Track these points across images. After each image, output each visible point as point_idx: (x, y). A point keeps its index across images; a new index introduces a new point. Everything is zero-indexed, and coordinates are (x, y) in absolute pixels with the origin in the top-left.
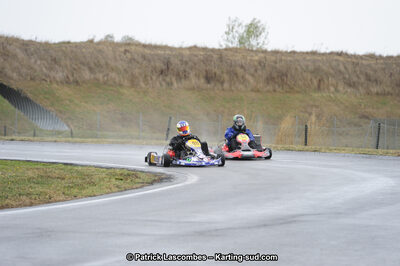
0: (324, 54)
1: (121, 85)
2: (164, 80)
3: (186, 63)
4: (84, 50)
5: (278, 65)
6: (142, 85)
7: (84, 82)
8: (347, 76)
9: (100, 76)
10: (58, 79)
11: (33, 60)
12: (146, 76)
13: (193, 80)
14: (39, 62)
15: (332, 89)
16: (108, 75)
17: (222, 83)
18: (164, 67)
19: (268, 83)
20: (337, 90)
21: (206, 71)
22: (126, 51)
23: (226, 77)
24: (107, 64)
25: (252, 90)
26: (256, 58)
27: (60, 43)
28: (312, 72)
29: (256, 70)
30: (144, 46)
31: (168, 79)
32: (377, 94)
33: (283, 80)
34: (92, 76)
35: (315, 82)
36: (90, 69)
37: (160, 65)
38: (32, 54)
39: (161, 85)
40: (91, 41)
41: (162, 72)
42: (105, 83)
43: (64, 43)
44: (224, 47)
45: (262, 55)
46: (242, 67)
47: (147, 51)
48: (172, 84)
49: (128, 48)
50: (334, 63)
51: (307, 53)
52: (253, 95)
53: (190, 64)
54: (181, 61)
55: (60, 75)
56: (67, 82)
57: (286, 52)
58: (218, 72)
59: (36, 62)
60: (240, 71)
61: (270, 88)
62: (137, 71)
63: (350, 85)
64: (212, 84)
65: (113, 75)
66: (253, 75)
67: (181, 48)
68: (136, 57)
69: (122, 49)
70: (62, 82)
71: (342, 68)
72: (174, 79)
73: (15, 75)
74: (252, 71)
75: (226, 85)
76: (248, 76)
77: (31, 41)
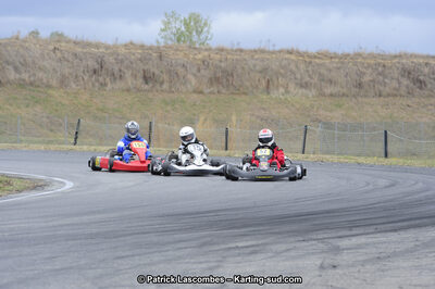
0: (273, 52)
1: (49, 86)
2: (98, 81)
3: (122, 61)
4: (9, 48)
5: (223, 65)
6: (74, 86)
7: (8, 82)
8: (298, 76)
9: (25, 76)
12: (76, 77)
13: (130, 81)
15: (282, 90)
16: (34, 75)
17: (162, 83)
18: (97, 66)
19: (212, 84)
20: (287, 92)
21: (144, 71)
22: (55, 49)
23: (165, 77)
24: (34, 62)
25: (194, 92)
26: (200, 56)
28: (260, 72)
29: (199, 70)
30: (76, 43)
31: (101, 79)
32: (331, 95)
33: (228, 80)
34: (18, 76)
35: (264, 83)
36: (16, 69)
37: (92, 64)
39: (93, 85)
40: (17, 38)
41: (95, 72)
42: (31, 84)
45: (206, 53)
46: (183, 66)
47: (78, 50)
48: (106, 85)
49: (57, 45)
50: (285, 62)
51: (255, 51)
52: (195, 96)
53: (126, 62)
54: (116, 59)
57: (232, 50)
58: (157, 72)
60: (181, 71)
61: (214, 89)
62: (67, 71)
63: (302, 86)
64: (151, 85)
65: (40, 74)
66: (195, 75)
67: (115, 46)
68: (66, 55)
69: (51, 47)
71: (293, 67)
72: (108, 79)
74: (194, 70)
75: (165, 86)
76: (190, 77)
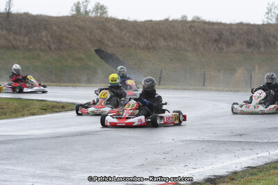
1: (186, 50)
2: (217, 46)
3: (234, 34)
4: (161, 26)
6: (202, 50)
7: (160, 48)
9: (171, 44)
10: (141, 46)
11: (124, 33)
12: (204, 44)
13: (238, 46)
14: (128, 35)
16: (176, 43)
17: (259, 48)
21: (248, 40)
22: (191, 27)
23: (262, 44)
24: (177, 36)
27: (145, 22)
30: (205, 23)
31: (220, 46)
34: (165, 44)
36: (165, 39)
37: (215, 36)
38: (124, 29)
39: (215, 49)
40: (167, 20)
41: (216, 41)
42: (174, 48)
43: (148, 21)
44: (265, 23)
46: (274, 37)
47: (206, 26)
48: (223, 49)
49: (193, 24)
53: (237, 34)
54: (231, 33)
55: (142, 43)
56: (147, 48)
58: (256, 41)
59: (126, 34)
62: (198, 40)
64: (252, 49)
65: (180, 43)
67: (231, 25)
68: (198, 30)
69: (189, 25)
70: (144, 49)
72: (224, 47)
73: (110, 43)
75: (262, 49)
77: (124, 20)
